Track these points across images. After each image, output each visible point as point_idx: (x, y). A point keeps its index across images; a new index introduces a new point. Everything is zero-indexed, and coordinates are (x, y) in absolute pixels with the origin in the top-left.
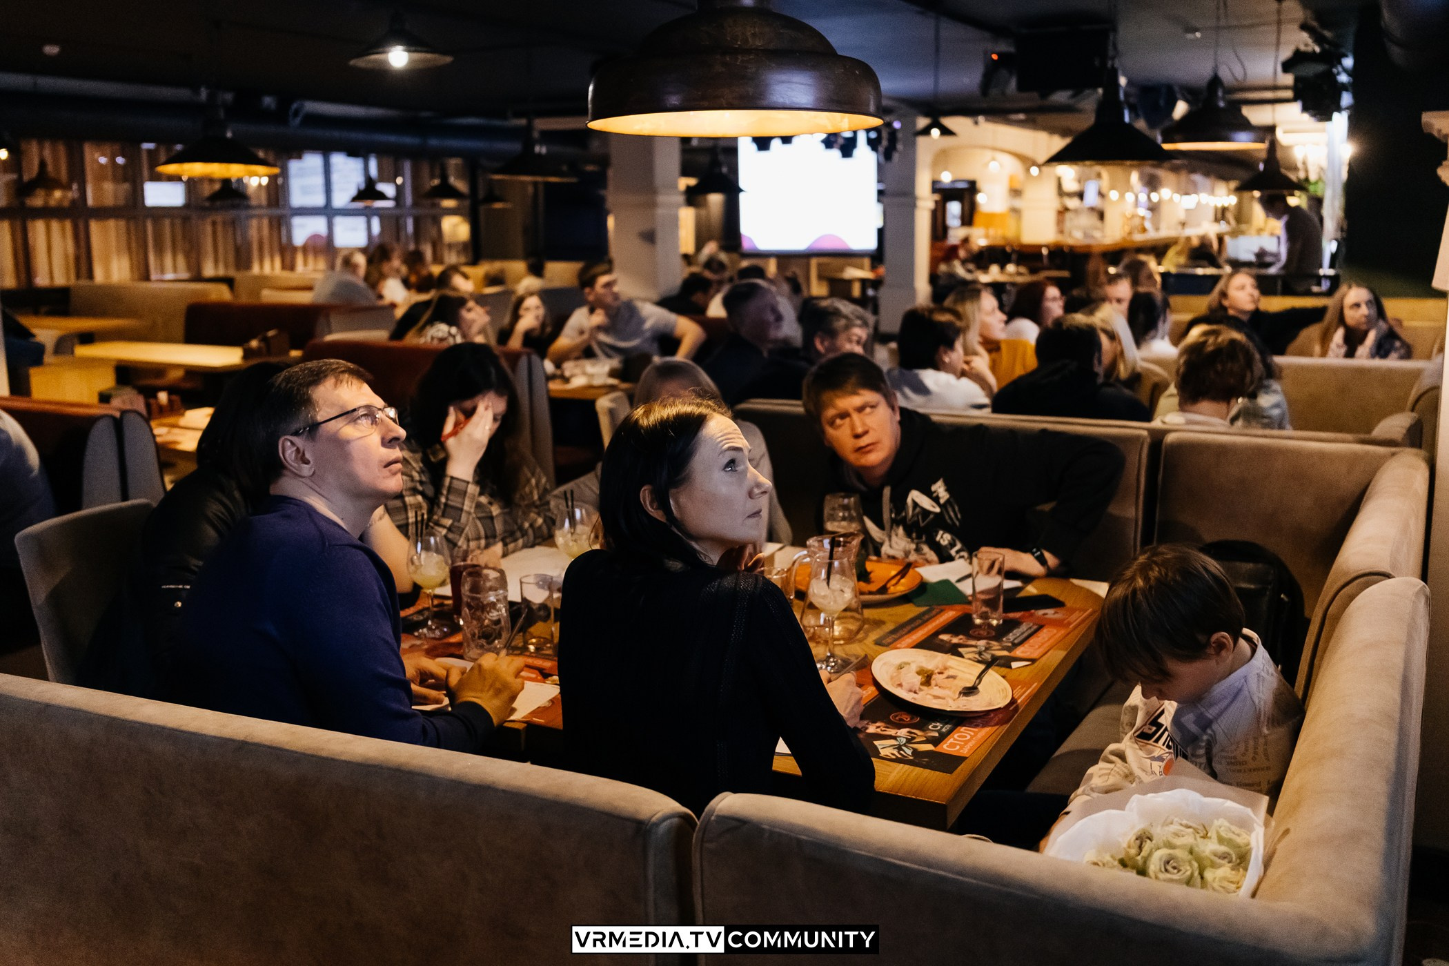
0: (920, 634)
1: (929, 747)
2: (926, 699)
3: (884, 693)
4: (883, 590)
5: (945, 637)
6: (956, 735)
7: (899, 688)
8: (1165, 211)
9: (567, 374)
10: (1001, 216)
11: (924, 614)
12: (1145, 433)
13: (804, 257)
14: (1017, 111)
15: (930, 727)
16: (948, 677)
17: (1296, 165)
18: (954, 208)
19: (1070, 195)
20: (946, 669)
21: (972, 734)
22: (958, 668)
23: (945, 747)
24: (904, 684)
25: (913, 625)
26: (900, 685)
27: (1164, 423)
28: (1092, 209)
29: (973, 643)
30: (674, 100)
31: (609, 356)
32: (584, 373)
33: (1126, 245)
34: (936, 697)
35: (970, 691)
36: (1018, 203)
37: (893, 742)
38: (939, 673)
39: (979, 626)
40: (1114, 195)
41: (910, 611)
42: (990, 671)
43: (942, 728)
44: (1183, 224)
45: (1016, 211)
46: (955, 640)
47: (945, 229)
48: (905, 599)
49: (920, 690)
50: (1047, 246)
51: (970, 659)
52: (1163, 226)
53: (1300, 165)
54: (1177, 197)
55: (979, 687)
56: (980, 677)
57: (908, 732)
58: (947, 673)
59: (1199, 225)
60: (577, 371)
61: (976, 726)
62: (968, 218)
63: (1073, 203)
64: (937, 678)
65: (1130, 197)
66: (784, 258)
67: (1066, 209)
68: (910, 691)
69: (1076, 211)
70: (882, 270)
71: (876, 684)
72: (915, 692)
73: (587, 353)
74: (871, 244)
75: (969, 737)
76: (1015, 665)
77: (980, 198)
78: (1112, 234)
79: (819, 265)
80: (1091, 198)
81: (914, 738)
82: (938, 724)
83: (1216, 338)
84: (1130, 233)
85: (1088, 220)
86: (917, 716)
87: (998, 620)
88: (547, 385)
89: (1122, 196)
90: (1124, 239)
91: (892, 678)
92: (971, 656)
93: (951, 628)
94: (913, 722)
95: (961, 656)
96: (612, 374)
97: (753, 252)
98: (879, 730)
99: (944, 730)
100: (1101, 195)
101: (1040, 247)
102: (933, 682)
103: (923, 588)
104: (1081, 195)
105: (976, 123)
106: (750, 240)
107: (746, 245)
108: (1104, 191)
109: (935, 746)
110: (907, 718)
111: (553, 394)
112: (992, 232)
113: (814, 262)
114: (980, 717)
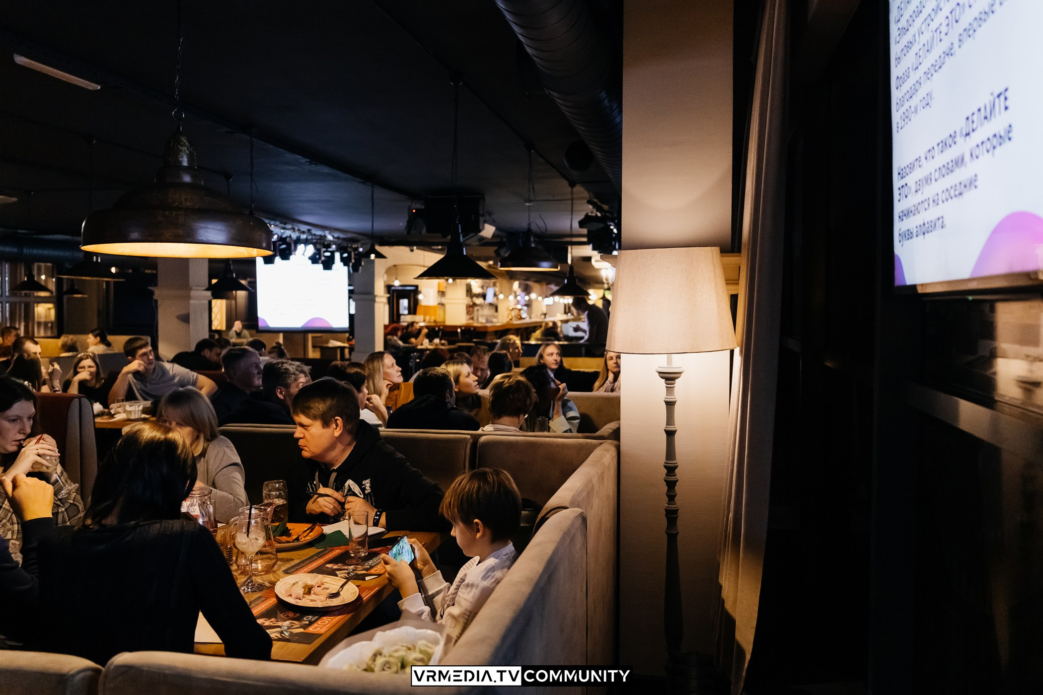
0: (314, 565)
1: (301, 630)
2: (306, 602)
3: (280, 601)
4: (297, 539)
5: (329, 566)
6: (319, 622)
7: (290, 597)
8: (535, 305)
9: (112, 412)
10: (434, 307)
11: (319, 553)
12: (469, 437)
13: (304, 332)
14: (438, 244)
15: (305, 619)
16: (324, 589)
17: (603, 281)
18: (404, 303)
19: (478, 296)
20: (323, 584)
21: (330, 620)
22: (330, 582)
23: (311, 629)
24: (293, 594)
25: (311, 560)
26: (291, 595)
27: (483, 430)
28: (491, 304)
29: (346, 567)
30: (135, 235)
31: (145, 399)
32: (125, 411)
33: (509, 327)
34: (312, 601)
35: (336, 595)
36: (443, 300)
37: (279, 629)
38: (318, 587)
39: (353, 557)
40: (501, 296)
41: (312, 551)
42: (349, 582)
43: (312, 618)
44: (545, 315)
45: (442, 304)
46: (335, 567)
47: (399, 315)
48: (310, 544)
49: (304, 597)
50: (460, 327)
51: (341, 577)
52: (533, 316)
53: (604, 281)
54: (540, 298)
55: (341, 593)
56: (342, 586)
57: (290, 623)
58: (323, 587)
59: (555, 316)
60: (119, 410)
61: (334, 615)
62: (413, 309)
63: (479, 301)
64: (315, 589)
65: (511, 298)
66: (289, 333)
67: (475, 305)
68: (297, 598)
69: (481, 306)
70: (353, 342)
71: (277, 597)
72: (300, 599)
73: (130, 397)
74: (345, 324)
75: (327, 622)
76: (367, 578)
77: (420, 297)
78: (502, 319)
79: (313, 337)
80: (490, 298)
81: (293, 626)
82: (310, 617)
83: (509, 380)
84: (511, 319)
85: (487, 312)
86: (298, 613)
87: (365, 553)
88: (94, 420)
89: (507, 297)
90: (508, 322)
91: (287, 591)
92: (342, 575)
93: (334, 561)
94: (295, 617)
95: (337, 575)
96: (144, 411)
97: (266, 329)
98: (271, 623)
99: (313, 620)
100: (495, 295)
101: (457, 327)
102: (312, 592)
103: (322, 537)
104: (484, 296)
105: (412, 250)
106: (264, 321)
107: (261, 324)
108: (497, 293)
109: (304, 629)
110: (291, 615)
111: (97, 426)
112: (428, 318)
113: (310, 336)
114: (337, 610)
